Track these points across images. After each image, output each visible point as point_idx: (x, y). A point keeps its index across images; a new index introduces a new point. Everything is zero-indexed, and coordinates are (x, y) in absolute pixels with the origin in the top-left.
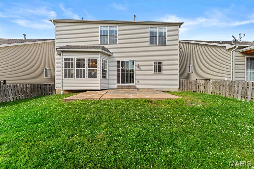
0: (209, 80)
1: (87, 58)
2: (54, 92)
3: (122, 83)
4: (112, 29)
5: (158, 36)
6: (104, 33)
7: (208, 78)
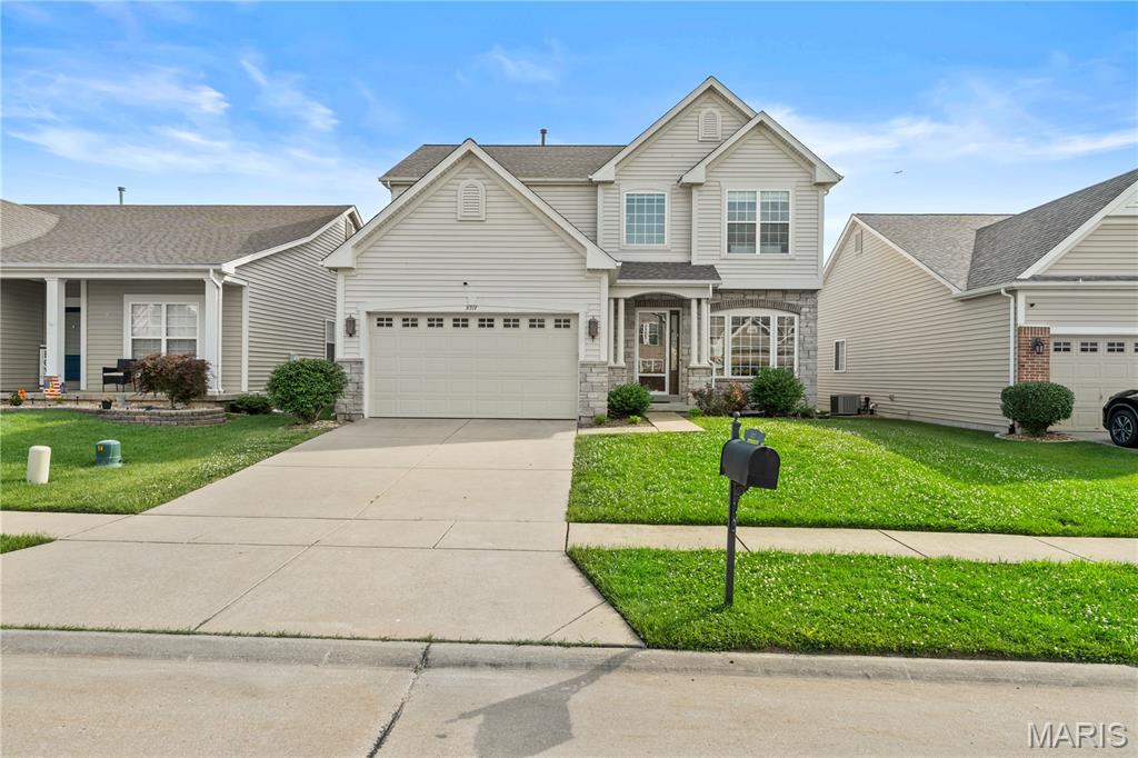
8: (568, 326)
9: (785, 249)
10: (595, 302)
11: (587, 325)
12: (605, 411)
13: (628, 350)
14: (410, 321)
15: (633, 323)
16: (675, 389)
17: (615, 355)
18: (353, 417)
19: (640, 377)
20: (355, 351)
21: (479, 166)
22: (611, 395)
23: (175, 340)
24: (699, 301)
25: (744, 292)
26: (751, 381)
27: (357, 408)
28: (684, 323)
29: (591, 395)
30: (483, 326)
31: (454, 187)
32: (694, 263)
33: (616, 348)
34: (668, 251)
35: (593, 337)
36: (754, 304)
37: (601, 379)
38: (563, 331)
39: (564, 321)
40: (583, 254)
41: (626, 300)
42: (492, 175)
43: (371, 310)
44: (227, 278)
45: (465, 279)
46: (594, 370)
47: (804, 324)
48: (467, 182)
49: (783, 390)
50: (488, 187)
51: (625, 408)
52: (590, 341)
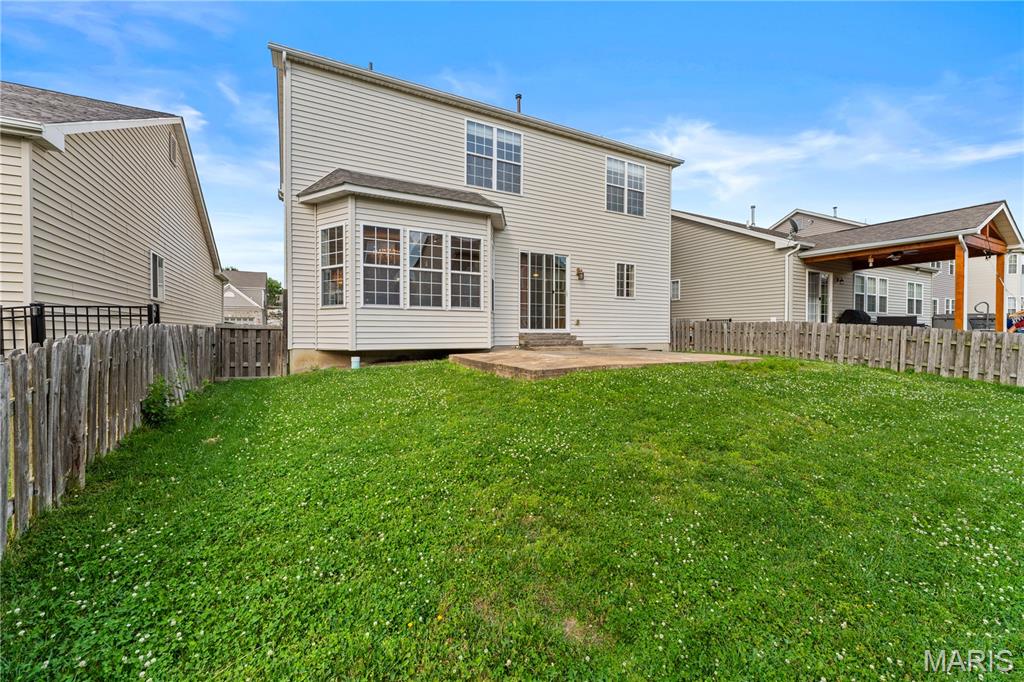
0: (730, 320)
1: (451, 234)
2: (280, 361)
3: (533, 327)
4: (506, 139)
5: (626, 188)
6: (480, 150)
7: (727, 317)
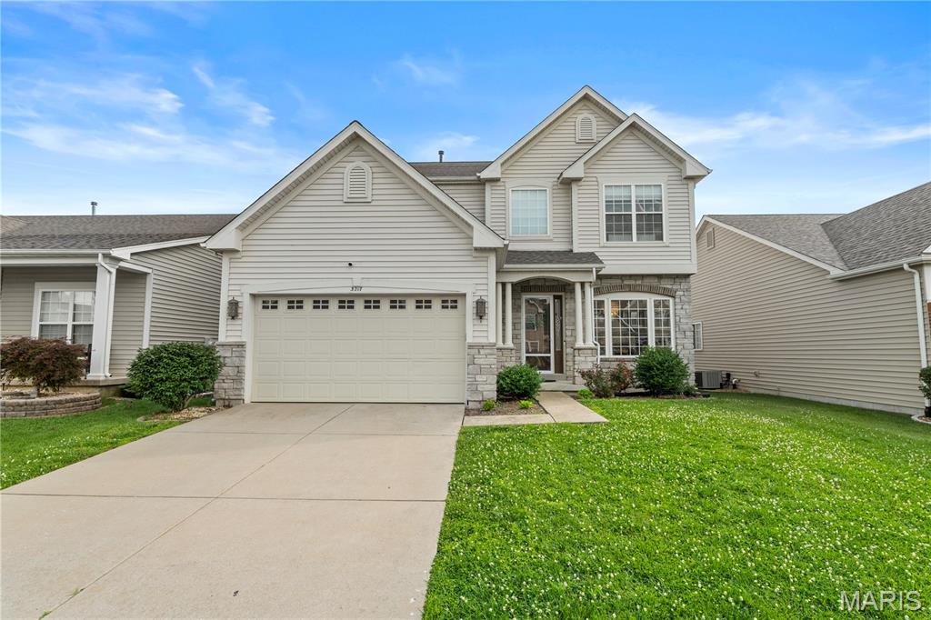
8: (456, 307)
9: (660, 237)
10: (481, 283)
11: (475, 305)
12: (494, 395)
13: (517, 332)
14: (295, 302)
15: (520, 307)
16: (560, 369)
17: (504, 337)
18: (232, 403)
19: (527, 357)
20: (239, 333)
21: (367, 150)
22: (501, 377)
23: (80, 325)
24: (583, 284)
25: (622, 277)
26: (634, 361)
27: (237, 393)
28: (567, 306)
29: (478, 378)
30: (369, 307)
31: (341, 170)
32: (575, 251)
33: (504, 330)
34: (551, 241)
35: (481, 317)
36: (631, 289)
37: (490, 361)
38: (450, 312)
39: (451, 301)
40: (469, 233)
41: (514, 285)
42: (378, 158)
43: (255, 292)
44: (122, 264)
45: (350, 260)
46: (482, 352)
47: (679, 307)
48: (354, 165)
49: (670, 370)
50: (374, 170)
51: (515, 391)
52: (477, 322)
